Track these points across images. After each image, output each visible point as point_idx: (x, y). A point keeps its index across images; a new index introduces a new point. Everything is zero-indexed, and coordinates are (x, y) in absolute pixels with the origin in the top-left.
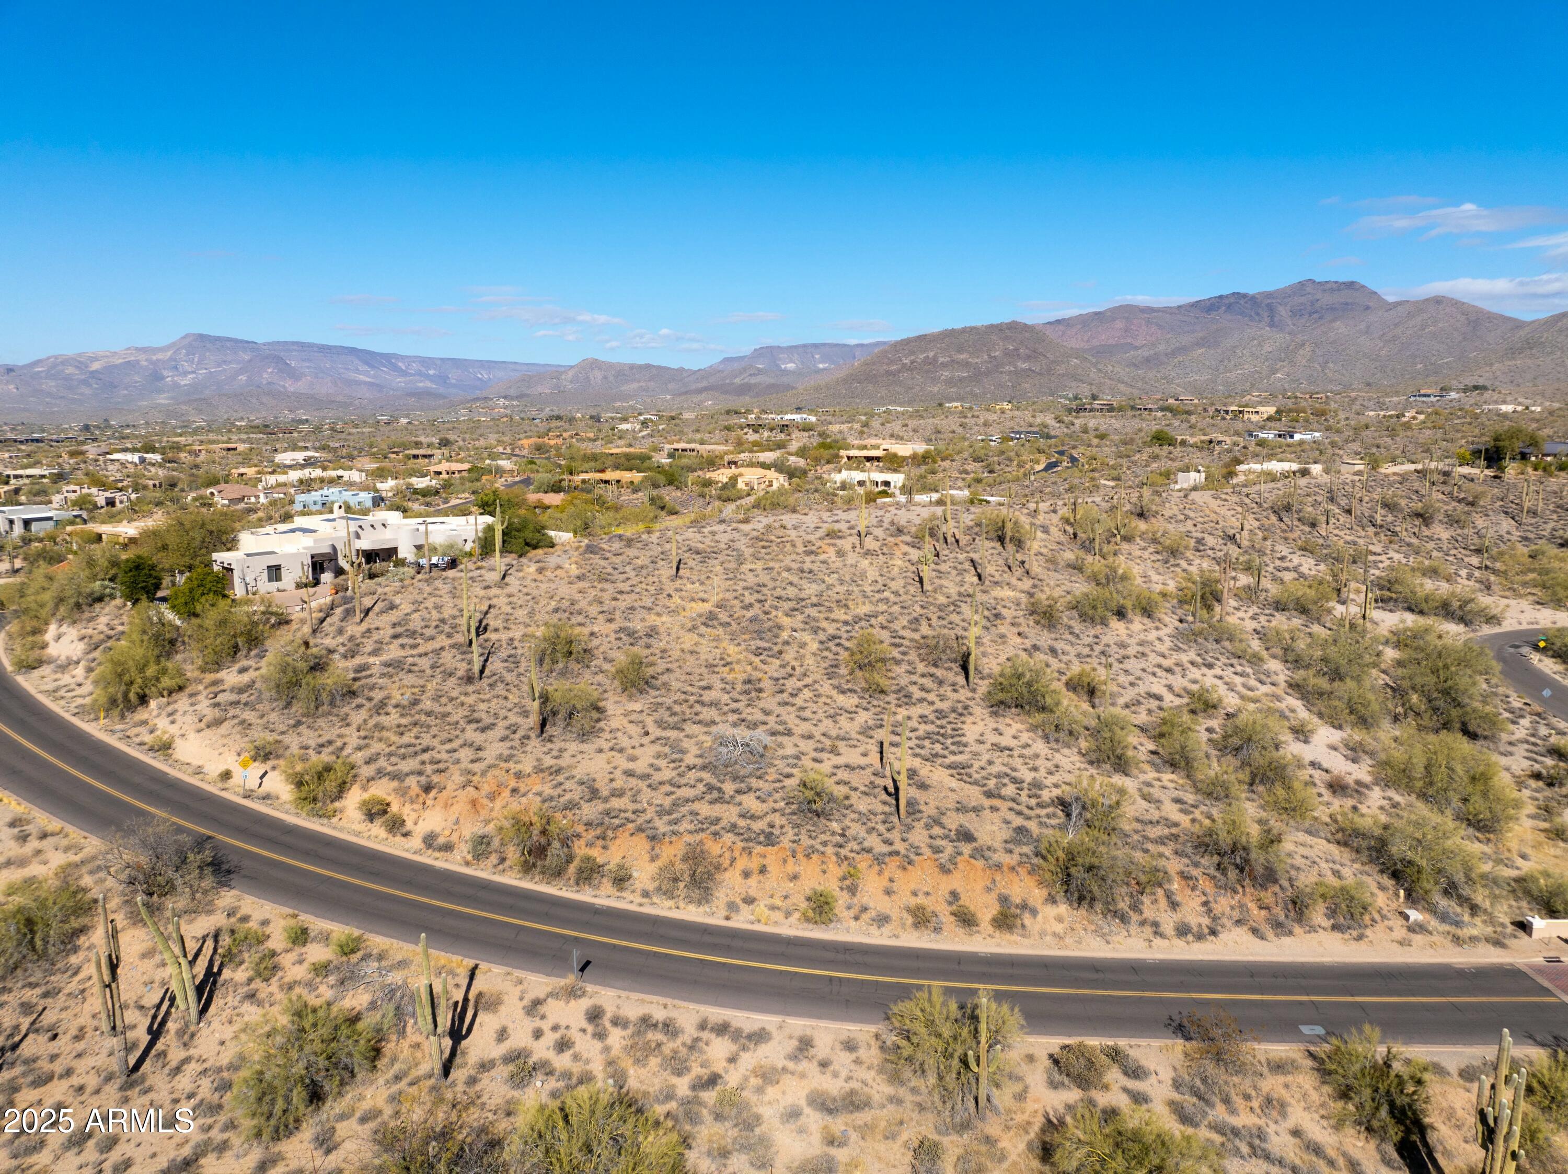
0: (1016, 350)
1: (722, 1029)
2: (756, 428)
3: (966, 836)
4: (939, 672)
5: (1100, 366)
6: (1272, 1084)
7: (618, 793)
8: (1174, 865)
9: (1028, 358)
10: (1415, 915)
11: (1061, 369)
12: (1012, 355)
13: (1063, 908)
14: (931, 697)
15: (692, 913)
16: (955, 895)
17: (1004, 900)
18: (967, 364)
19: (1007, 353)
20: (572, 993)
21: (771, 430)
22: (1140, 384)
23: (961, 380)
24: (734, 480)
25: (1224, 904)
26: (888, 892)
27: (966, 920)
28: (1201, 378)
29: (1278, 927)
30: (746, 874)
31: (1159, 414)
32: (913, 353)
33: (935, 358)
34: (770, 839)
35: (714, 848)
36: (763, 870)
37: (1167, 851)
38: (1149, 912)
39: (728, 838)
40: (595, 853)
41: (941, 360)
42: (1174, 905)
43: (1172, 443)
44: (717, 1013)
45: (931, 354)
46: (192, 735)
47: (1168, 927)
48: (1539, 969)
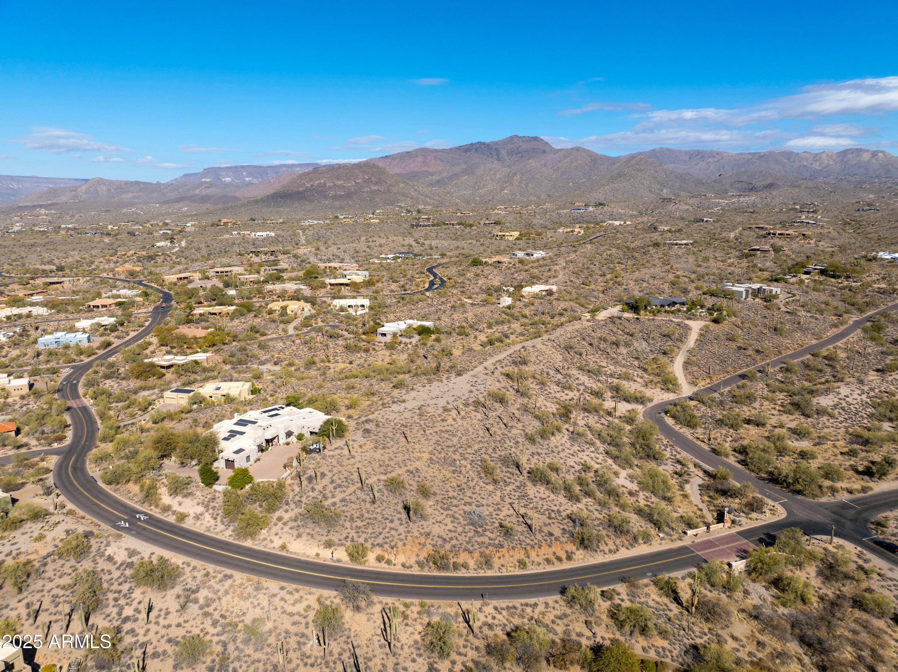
0: (370, 178)
1: (527, 605)
2: (257, 254)
3: (551, 534)
4: (510, 470)
5: (415, 187)
6: (646, 590)
7: (451, 539)
8: (604, 532)
9: (377, 183)
10: (661, 535)
11: (395, 190)
12: (368, 182)
13: (581, 551)
14: (512, 481)
15: (490, 573)
16: (554, 553)
17: (567, 552)
18: (344, 187)
19: (365, 181)
20: (487, 604)
22: (437, 198)
23: (341, 196)
24: (284, 308)
25: (618, 541)
26: (538, 556)
27: (559, 559)
28: (467, 192)
29: (632, 545)
30: (499, 558)
31: (458, 227)
32: (312, 180)
33: (325, 183)
34: (502, 546)
35: (487, 552)
36: (503, 556)
37: (601, 528)
38: (601, 548)
39: (490, 548)
40: (455, 560)
41: (328, 184)
42: (607, 544)
43: (481, 263)
45: (322, 181)
46: (294, 542)
47: (607, 551)
48: (691, 546)
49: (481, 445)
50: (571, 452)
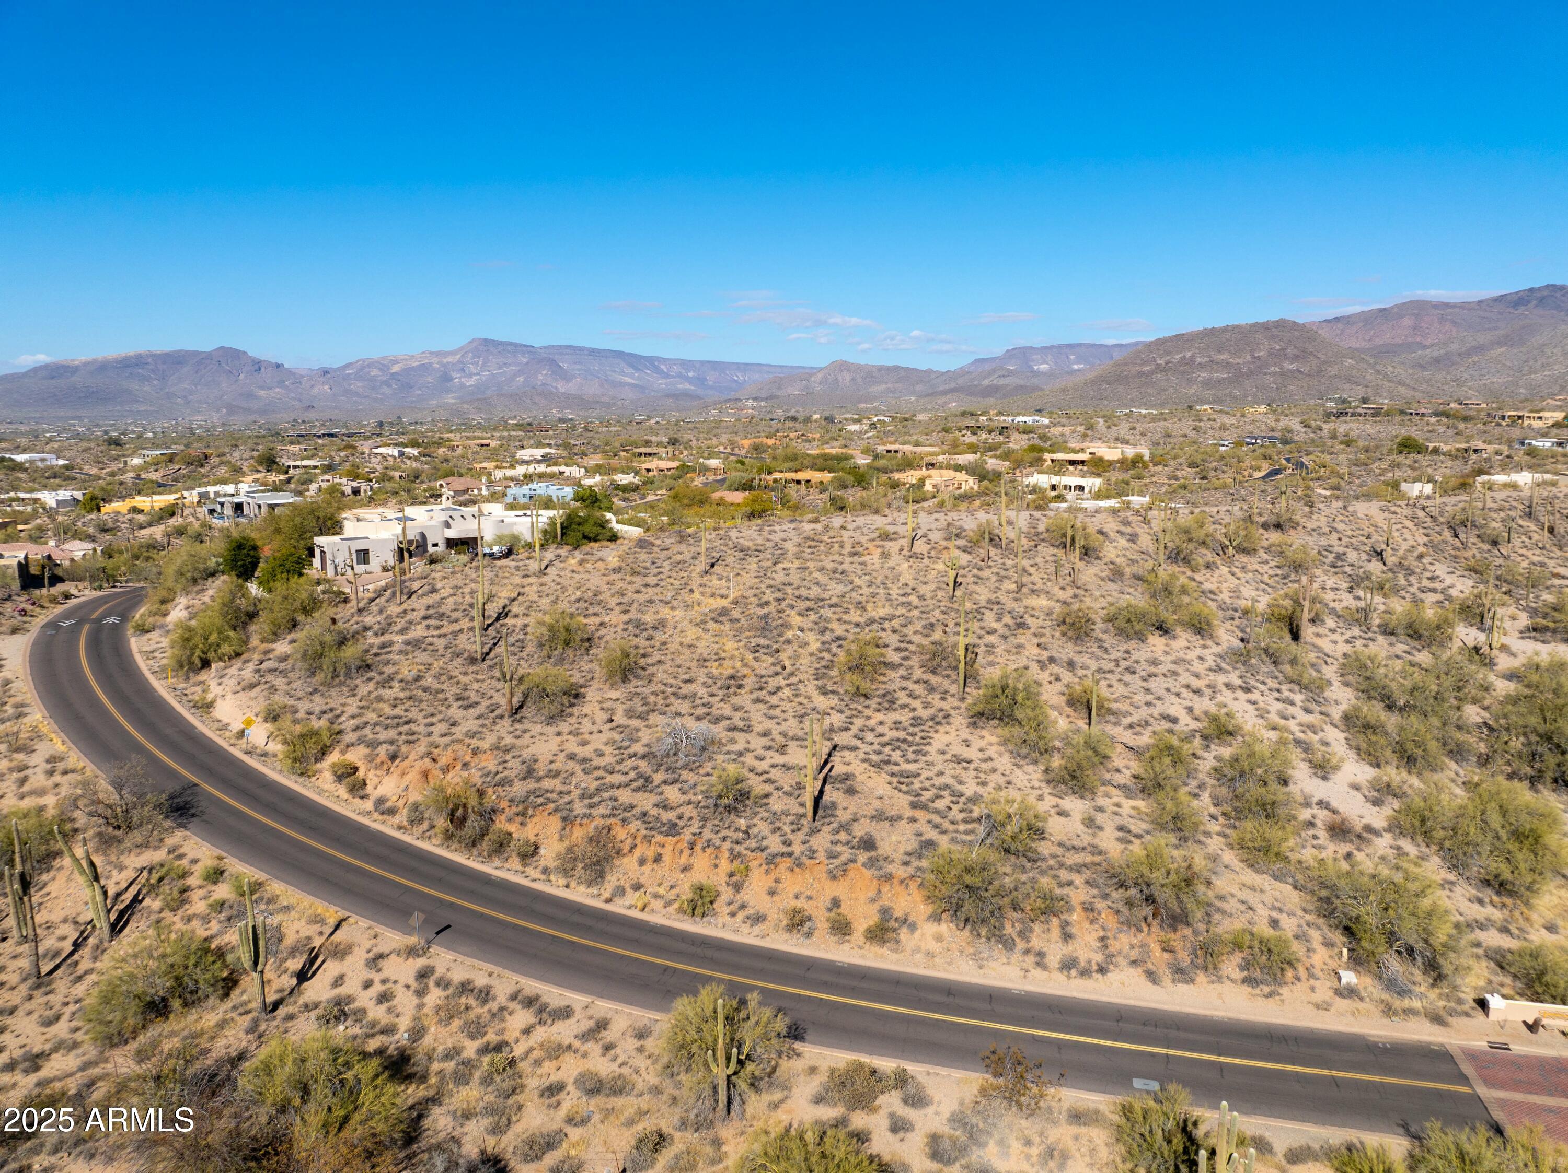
0: (1283, 349)
2: (974, 430)
3: (868, 844)
4: (934, 680)
5: (1378, 367)
6: (1063, 1134)
7: (555, 774)
8: (1079, 894)
9: (1296, 358)
10: (1349, 977)
11: (1333, 371)
12: (1278, 355)
13: (946, 928)
14: (917, 704)
15: (580, 894)
16: (836, 903)
17: (885, 913)
18: (1227, 365)
19: (1273, 354)
20: (412, 952)
21: (990, 432)
22: (1424, 387)
23: (1220, 381)
24: (922, 481)
25: (1124, 941)
26: (772, 893)
27: (842, 928)
28: (1498, 380)
29: (1181, 974)
30: (642, 862)
31: (1433, 419)
32: (1168, 353)
33: (1192, 359)
34: (673, 829)
35: (620, 833)
36: (658, 859)
37: (1078, 880)
38: (1036, 942)
39: (634, 825)
40: (512, 828)
41: (1199, 360)
42: (1067, 937)
43: (1420, 449)
44: (532, 986)
45: (1188, 354)
46: (229, 696)
47: (1054, 957)
48: (1472, 1056)
49: (901, 611)
50: (1195, 683)
